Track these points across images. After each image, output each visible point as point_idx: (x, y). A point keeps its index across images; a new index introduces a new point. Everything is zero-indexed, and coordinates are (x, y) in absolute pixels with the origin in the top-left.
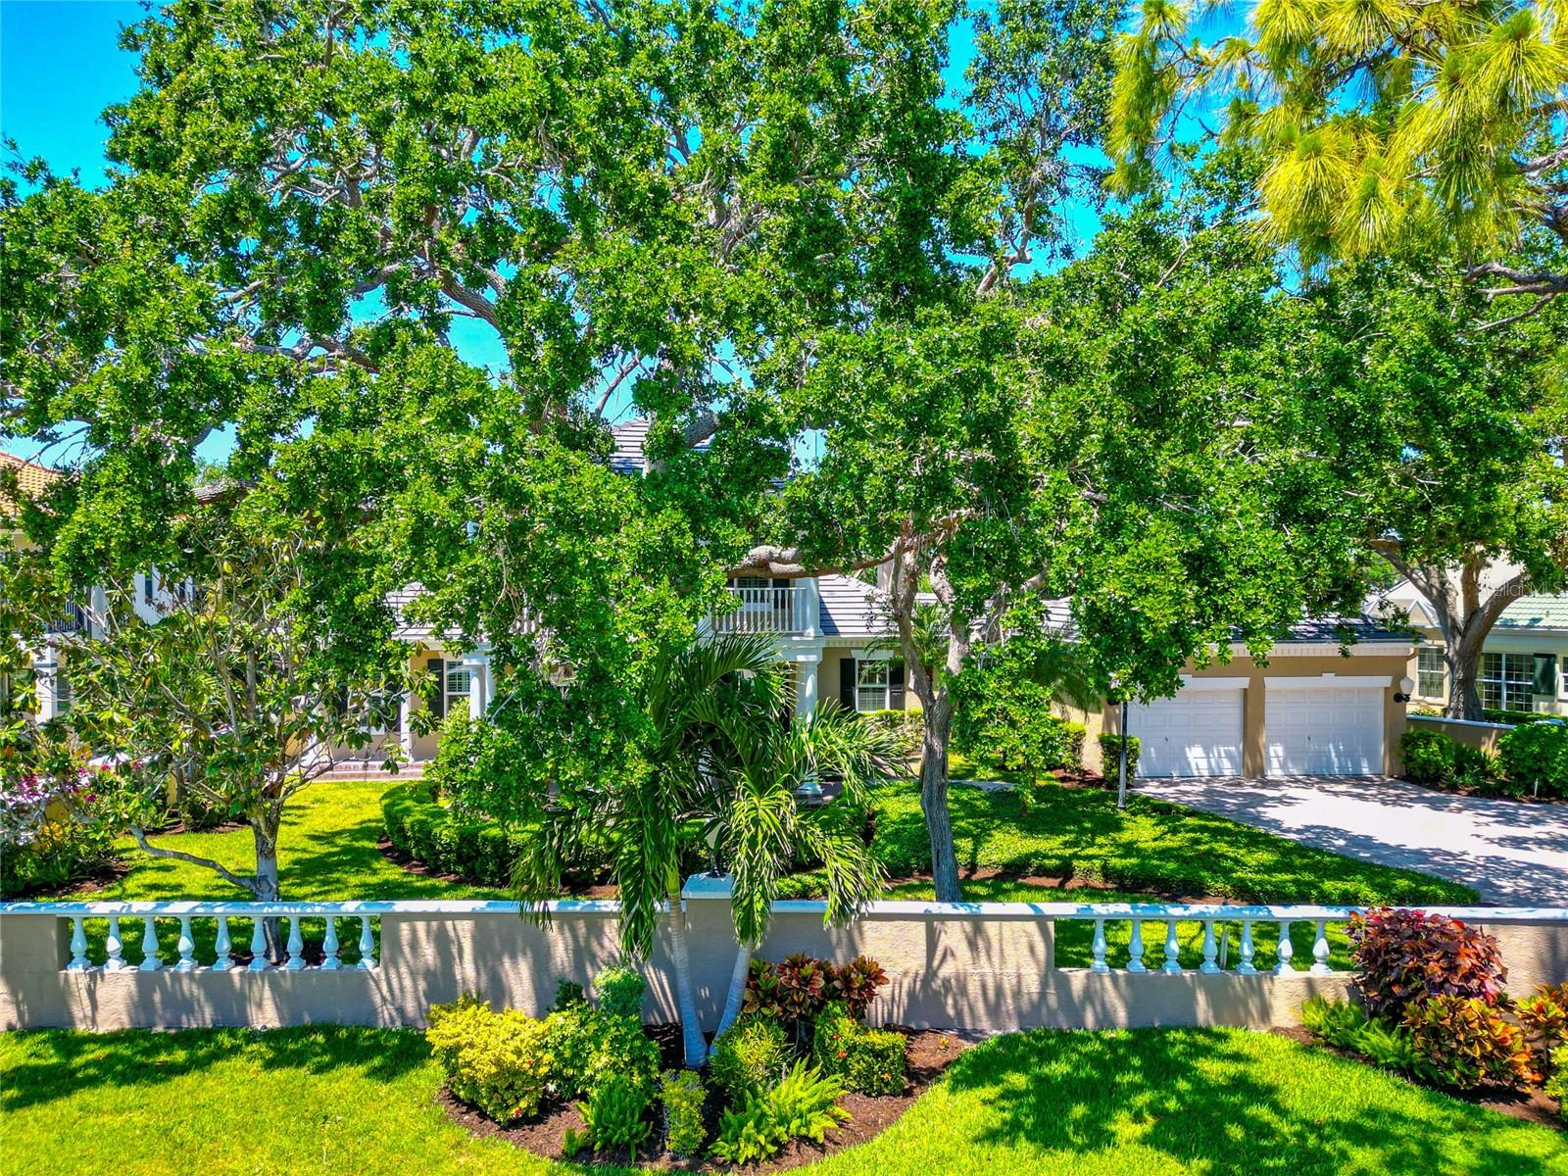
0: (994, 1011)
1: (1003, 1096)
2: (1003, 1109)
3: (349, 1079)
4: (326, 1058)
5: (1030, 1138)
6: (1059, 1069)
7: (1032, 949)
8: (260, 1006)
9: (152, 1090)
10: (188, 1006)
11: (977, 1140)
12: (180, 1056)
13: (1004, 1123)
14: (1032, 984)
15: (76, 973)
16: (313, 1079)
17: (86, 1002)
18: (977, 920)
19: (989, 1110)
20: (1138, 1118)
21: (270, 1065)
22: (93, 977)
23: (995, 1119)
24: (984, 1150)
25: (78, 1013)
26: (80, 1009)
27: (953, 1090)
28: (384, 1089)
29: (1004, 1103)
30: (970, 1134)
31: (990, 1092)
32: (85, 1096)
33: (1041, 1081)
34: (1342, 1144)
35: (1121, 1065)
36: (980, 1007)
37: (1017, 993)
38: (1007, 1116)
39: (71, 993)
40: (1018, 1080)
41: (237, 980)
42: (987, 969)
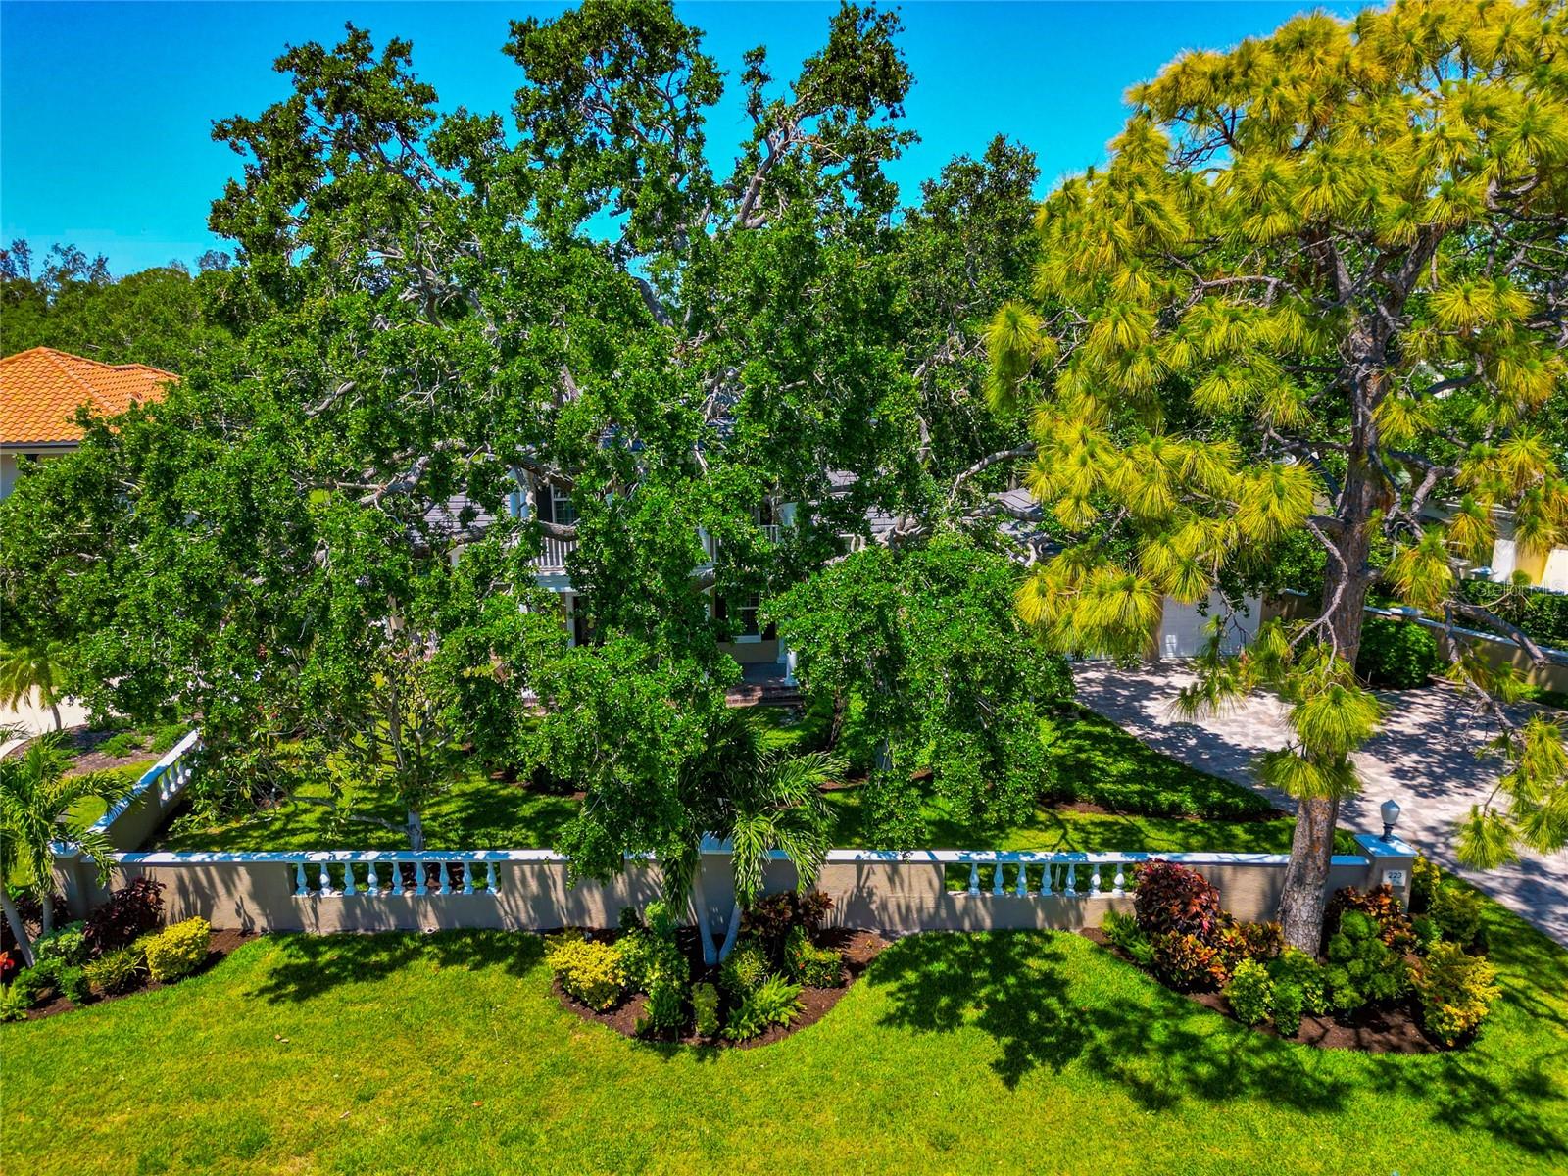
0: (905, 921)
1: (900, 990)
2: (899, 999)
3: (494, 976)
4: (478, 958)
5: (911, 1023)
6: (938, 967)
7: (930, 884)
8: (426, 917)
9: (378, 985)
10: (378, 917)
11: (880, 1023)
12: (384, 956)
13: (898, 1009)
14: (930, 903)
15: (302, 897)
16: (474, 974)
17: (311, 915)
18: (894, 865)
19: (890, 999)
20: (978, 1006)
21: (444, 963)
22: (314, 899)
23: (893, 1006)
24: (882, 1031)
25: (306, 922)
26: (307, 919)
27: (871, 984)
28: (520, 983)
29: (899, 995)
30: (876, 1019)
31: (892, 986)
32: (337, 991)
33: (927, 976)
34: (1092, 1027)
35: (977, 964)
36: (896, 918)
37: (920, 910)
38: (900, 1004)
39: (300, 910)
40: (911, 976)
41: (409, 901)
42: (900, 894)
